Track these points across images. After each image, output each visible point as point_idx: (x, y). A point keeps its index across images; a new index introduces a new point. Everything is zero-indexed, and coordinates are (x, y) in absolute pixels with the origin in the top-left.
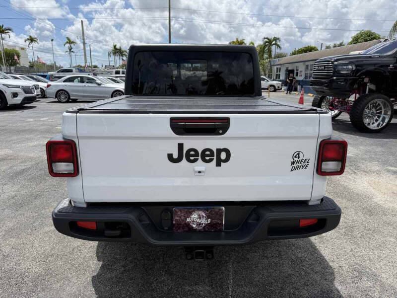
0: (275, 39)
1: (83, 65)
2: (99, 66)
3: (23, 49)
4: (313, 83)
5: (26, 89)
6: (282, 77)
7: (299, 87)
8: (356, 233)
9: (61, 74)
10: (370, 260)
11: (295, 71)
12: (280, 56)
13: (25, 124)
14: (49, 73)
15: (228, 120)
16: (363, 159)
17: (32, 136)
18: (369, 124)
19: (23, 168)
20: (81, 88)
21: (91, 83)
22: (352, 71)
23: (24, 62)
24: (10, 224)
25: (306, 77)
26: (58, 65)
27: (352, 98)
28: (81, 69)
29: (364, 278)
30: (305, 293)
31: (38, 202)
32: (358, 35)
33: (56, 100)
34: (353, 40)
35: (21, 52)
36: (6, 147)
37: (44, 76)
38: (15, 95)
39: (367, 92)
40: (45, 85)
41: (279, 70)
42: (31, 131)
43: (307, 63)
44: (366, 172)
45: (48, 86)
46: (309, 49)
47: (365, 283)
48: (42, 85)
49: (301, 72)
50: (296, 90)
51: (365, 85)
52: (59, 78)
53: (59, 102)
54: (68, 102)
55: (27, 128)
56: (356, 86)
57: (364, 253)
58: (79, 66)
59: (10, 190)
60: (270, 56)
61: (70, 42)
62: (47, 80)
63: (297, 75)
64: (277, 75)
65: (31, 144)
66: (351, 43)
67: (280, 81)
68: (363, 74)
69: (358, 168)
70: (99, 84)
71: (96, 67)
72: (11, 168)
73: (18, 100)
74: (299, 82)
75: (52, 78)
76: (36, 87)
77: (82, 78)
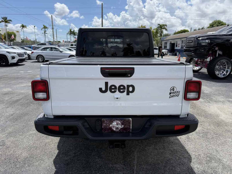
0: (164, 25)
1: (52, 41)
2: (62, 41)
3: (18, 32)
4: (185, 51)
5: (20, 55)
6: (168, 47)
7: (178, 53)
8: (209, 136)
9: (40, 46)
10: (217, 151)
11: (176, 44)
12: (167, 35)
13: (19, 74)
14: (33, 45)
15: (133, 69)
16: (215, 94)
17: (23, 81)
18: (218, 74)
19: (18, 98)
20: (51, 54)
21: (57, 51)
22: (208, 43)
23: (18, 40)
24: (10, 130)
25: (182, 47)
26: (37, 41)
27: (208, 59)
28: (50, 43)
29: (213, 161)
30: (178, 170)
31: (26, 118)
32: (213, 23)
33: (37, 61)
34: (210, 26)
35: (16, 33)
36: (8, 87)
37: (30, 47)
38: (13, 58)
39: (217, 56)
41: (166, 43)
42: (22, 78)
43: (183, 39)
44: (216, 102)
45: (32, 53)
46: (184, 31)
47: (214, 164)
48: (29, 52)
49: (179, 44)
50: (176, 55)
51: (216, 51)
52: (38, 48)
54: (43, 62)
55: (20, 77)
56: (210, 52)
57: (213, 147)
58: (50, 41)
59: (11, 111)
60: (161, 35)
61: (45, 27)
62: (31, 49)
63: (177, 46)
64: (165, 46)
65: (22, 86)
66: (209, 28)
67: (167, 50)
68: (214, 45)
69: (211, 100)
70: (61, 52)
71: (59, 42)
72: (10, 99)
73: (15, 61)
74: (178, 50)
75: (35, 48)
76: (25, 53)
77: (51, 48)
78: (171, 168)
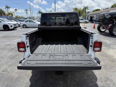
0: (87, 7)
2: (35, 17)
4: (98, 21)
5: (14, 25)
6: (89, 19)
7: (94, 22)
8: (108, 67)
9: (24, 20)
10: (111, 75)
11: (93, 17)
12: (89, 12)
14: (21, 19)
16: (112, 44)
17: (16, 38)
18: (115, 33)
19: (13, 47)
20: (30, 24)
21: (32, 22)
22: (110, 17)
23: (14, 16)
24: (10, 63)
25: (96, 19)
26: (23, 17)
27: (110, 25)
28: (30, 18)
29: (108, 81)
30: (90, 85)
31: (17, 57)
32: (113, 5)
34: (112, 7)
35: (13, 13)
36: (9, 42)
37: (20, 20)
38: (11, 26)
39: (114, 24)
40: (20, 23)
41: (88, 17)
42: (16, 37)
43: (97, 14)
44: (112, 48)
46: (98, 10)
48: (19, 23)
49: (95, 17)
50: (93, 23)
51: (114, 21)
52: (24, 21)
53: (24, 28)
54: (26, 28)
55: (15, 36)
56: (111, 22)
57: (109, 73)
59: (10, 54)
60: (85, 12)
62: (20, 22)
63: (93, 18)
64: (87, 18)
65: (16, 41)
68: (113, 18)
69: (110, 47)
70: (35, 23)
71: (34, 17)
72: (10, 47)
73: (12, 28)
74: (94, 20)
75: (22, 21)
76: (17, 24)
77: (30, 21)
78: (86, 84)
